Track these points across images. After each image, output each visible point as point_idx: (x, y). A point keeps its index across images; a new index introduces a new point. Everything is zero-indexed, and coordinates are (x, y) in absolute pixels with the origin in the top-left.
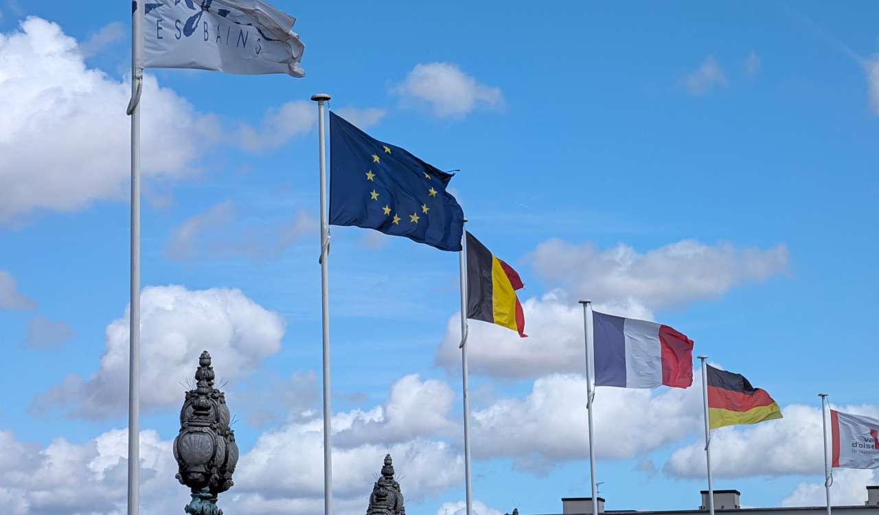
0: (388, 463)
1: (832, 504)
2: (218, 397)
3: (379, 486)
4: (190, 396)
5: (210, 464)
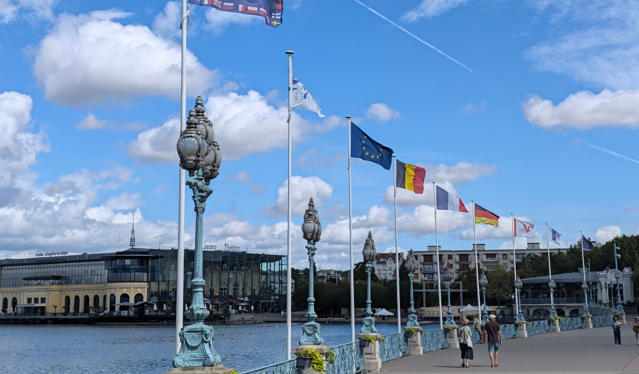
0: (370, 233)
1: (515, 248)
2: (315, 211)
3: (367, 241)
4: (307, 211)
5: (313, 232)
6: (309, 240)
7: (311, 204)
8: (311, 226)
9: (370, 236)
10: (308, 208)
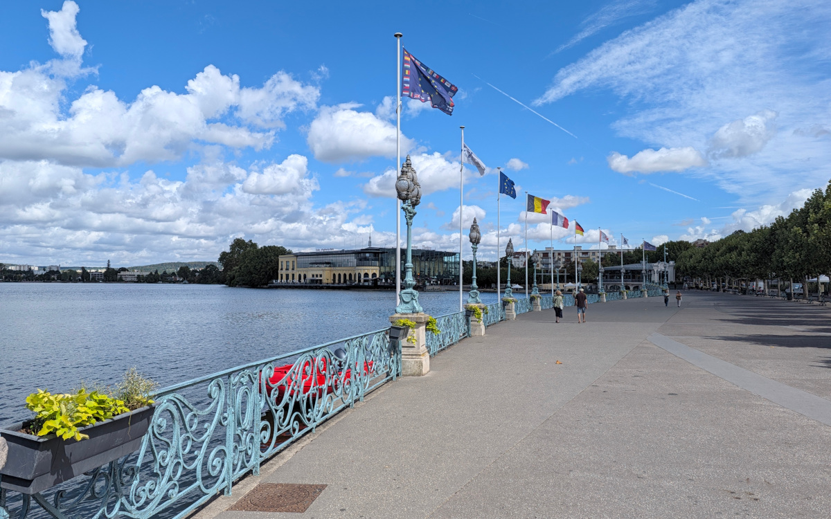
1: (600, 249)
2: (477, 226)
3: (508, 245)
4: (472, 226)
5: (476, 238)
6: (473, 243)
7: (475, 222)
8: (474, 234)
9: (510, 241)
10: (472, 224)
